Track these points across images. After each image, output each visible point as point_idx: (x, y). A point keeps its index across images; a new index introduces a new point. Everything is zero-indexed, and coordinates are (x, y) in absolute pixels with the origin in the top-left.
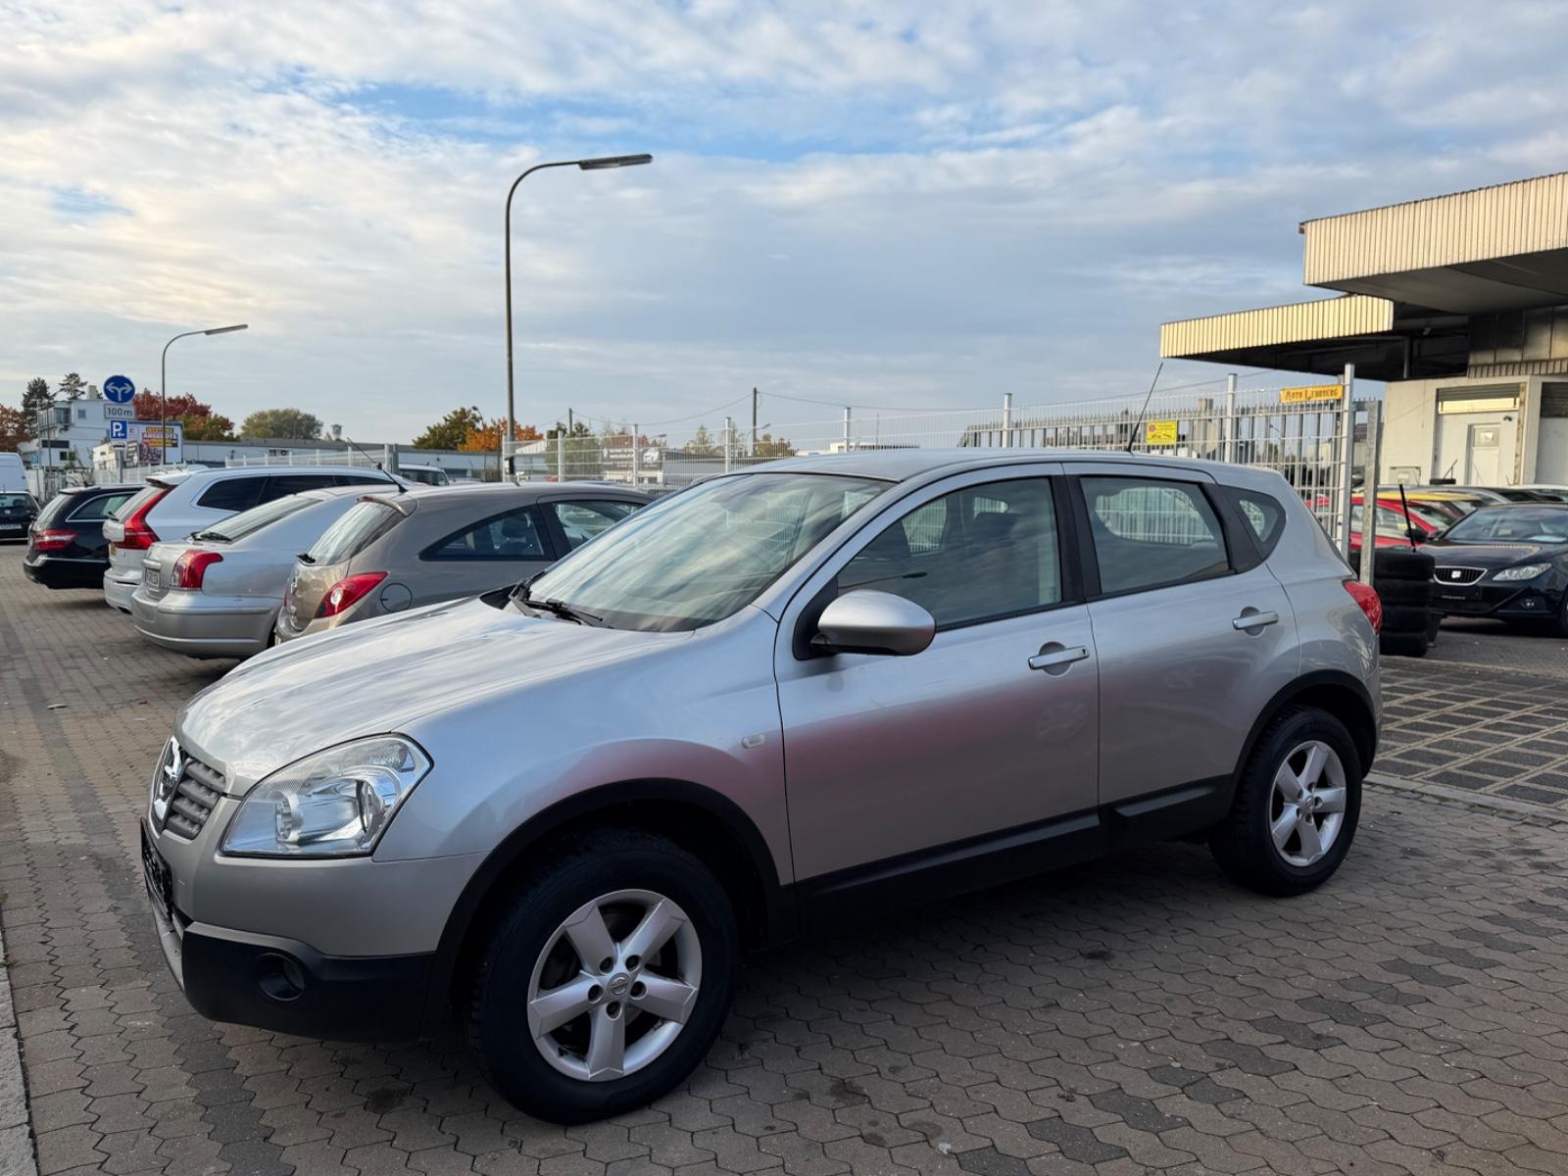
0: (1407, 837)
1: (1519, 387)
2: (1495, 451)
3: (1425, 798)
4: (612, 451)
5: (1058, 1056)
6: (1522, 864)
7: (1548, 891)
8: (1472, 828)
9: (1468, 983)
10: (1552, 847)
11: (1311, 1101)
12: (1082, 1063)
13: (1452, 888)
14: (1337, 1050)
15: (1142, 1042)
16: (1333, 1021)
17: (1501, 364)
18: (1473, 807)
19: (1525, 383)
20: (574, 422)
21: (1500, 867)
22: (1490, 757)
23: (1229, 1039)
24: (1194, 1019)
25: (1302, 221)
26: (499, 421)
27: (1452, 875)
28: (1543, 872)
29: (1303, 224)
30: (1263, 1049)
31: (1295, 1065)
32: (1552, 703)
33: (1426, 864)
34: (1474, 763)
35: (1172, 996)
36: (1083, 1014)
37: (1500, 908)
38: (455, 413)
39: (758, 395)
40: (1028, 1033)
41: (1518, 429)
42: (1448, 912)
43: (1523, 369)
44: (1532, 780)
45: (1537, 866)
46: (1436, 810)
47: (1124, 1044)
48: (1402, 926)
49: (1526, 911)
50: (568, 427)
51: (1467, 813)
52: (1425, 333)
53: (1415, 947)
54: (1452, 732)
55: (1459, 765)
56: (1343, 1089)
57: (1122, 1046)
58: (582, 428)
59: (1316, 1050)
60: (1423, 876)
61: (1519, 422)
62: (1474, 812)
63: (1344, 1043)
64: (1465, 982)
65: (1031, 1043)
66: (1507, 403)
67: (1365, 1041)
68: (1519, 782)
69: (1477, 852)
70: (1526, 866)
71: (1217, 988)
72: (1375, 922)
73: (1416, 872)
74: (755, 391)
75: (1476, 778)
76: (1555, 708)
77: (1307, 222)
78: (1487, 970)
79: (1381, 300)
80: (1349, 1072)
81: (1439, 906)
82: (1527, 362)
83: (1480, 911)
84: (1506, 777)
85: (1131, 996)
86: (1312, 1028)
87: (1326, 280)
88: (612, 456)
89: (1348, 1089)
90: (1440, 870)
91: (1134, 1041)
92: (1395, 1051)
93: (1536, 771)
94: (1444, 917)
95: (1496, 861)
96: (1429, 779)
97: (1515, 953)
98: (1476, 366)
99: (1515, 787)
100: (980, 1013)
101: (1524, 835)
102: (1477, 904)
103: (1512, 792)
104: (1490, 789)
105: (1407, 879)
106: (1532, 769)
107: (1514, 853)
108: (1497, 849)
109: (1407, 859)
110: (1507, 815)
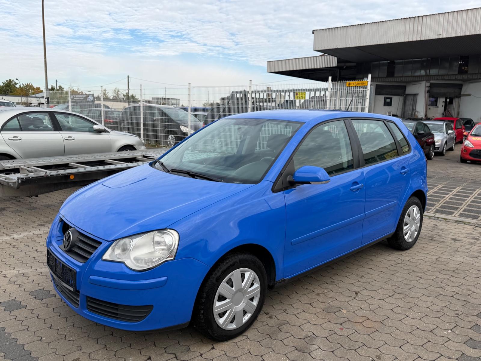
3: (439, 219)
4: (75, 96)
5: (429, 341)
8: (463, 229)
12: (440, 343)
18: (456, 222)
20: (58, 86)
22: (444, 203)
23: (477, 324)
24: (458, 317)
25: (313, 30)
26: (25, 84)
27: (475, 248)
29: (313, 31)
33: (463, 244)
35: (441, 307)
36: (420, 319)
38: (7, 81)
39: (129, 78)
40: (409, 331)
44: (464, 211)
46: (447, 223)
47: (446, 332)
50: (56, 87)
51: (456, 224)
52: (344, 68)
58: (61, 88)
60: (468, 249)
65: (415, 336)
68: (462, 212)
69: (473, 238)
71: (451, 301)
73: (464, 247)
74: (128, 76)
75: (449, 211)
76: (445, 186)
77: (315, 30)
84: (456, 210)
87: (319, 49)
88: (75, 98)
90: (469, 246)
91: (448, 330)
93: (462, 208)
100: (385, 324)
106: (460, 207)
108: (478, 237)
109: (456, 242)
110: (469, 224)
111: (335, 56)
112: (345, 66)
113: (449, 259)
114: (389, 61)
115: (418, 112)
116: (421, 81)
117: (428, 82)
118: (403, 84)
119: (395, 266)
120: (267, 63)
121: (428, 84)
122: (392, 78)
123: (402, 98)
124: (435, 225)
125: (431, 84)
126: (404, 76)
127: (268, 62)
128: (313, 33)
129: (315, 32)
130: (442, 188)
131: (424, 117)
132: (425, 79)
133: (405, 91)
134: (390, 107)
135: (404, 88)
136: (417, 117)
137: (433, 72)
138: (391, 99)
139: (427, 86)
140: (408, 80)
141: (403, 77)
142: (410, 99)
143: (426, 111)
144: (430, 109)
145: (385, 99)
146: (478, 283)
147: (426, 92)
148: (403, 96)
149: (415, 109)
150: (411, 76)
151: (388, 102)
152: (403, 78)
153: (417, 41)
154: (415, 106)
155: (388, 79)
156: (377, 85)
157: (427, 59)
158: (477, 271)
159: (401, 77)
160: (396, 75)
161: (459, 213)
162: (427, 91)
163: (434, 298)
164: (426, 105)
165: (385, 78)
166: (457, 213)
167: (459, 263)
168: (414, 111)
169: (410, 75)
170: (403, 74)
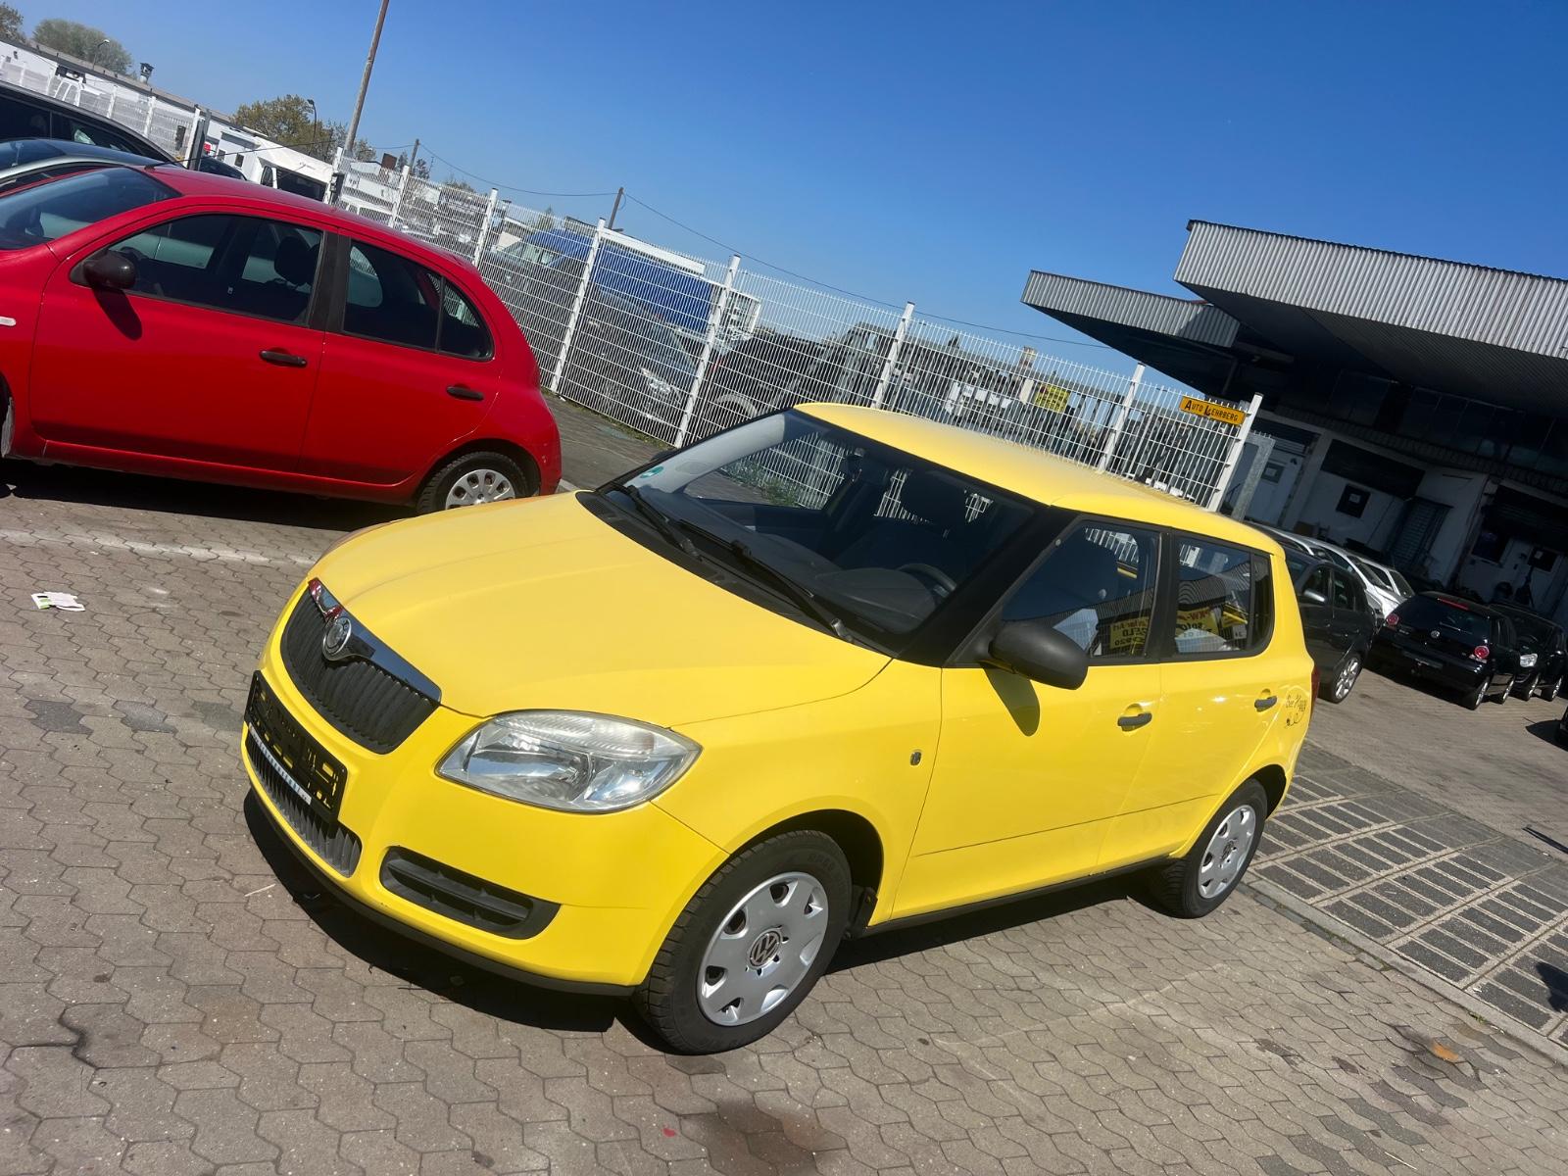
1: (1313, 437)
2: (1272, 487)
17: (1306, 411)
19: (1320, 435)
25: (1192, 219)
29: (1192, 222)
32: (1353, 796)
41: (1299, 474)
43: (1324, 420)
52: (1256, 359)
53: (1289, 1137)
61: (1303, 467)
66: (1298, 447)
68: (1343, 898)
77: (1196, 222)
79: (1231, 318)
82: (1328, 417)
87: (1192, 282)
98: (1285, 406)
106: (1352, 884)
111: (1234, 317)
112: (1258, 355)
113: (1193, 1029)
115: (1433, 559)
116: (1475, 471)
117: (1493, 482)
118: (1416, 464)
119: (1005, 993)
121: (1492, 488)
122: (1388, 436)
123: (1397, 505)
124: (1232, 910)
125: (1501, 489)
126: (1426, 439)
129: (1195, 226)
130: (1340, 808)
131: (1445, 584)
132: (1486, 469)
133: (1416, 486)
134: (1354, 519)
135: (1417, 476)
136: (1426, 574)
137: (1521, 454)
138: (1365, 496)
139: (1486, 491)
140: (1434, 456)
141: (1421, 441)
142: (1422, 515)
143: (1459, 566)
144: (1473, 562)
145: (1349, 490)
146: (1224, 1138)
147: (1480, 509)
148: (1406, 498)
149: (1426, 548)
150: (1448, 449)
151: (1353, 504)
152: (1421, 446)
154: (1430, 540)
155: (1376, 433)
156: (1334, 442)
157: (1514, 411)
159: (1416, 440)
160: (1401, 430)
161: (1337, 899)
162: (1482, 508)
163: (1045, 1135)
164: (1466, 549)
165: (1368, 428)
166: (1327, 896)
167: (1211, 1052)
168: (1422, 556)
169: (1446, 444)
170: (1425, 434)
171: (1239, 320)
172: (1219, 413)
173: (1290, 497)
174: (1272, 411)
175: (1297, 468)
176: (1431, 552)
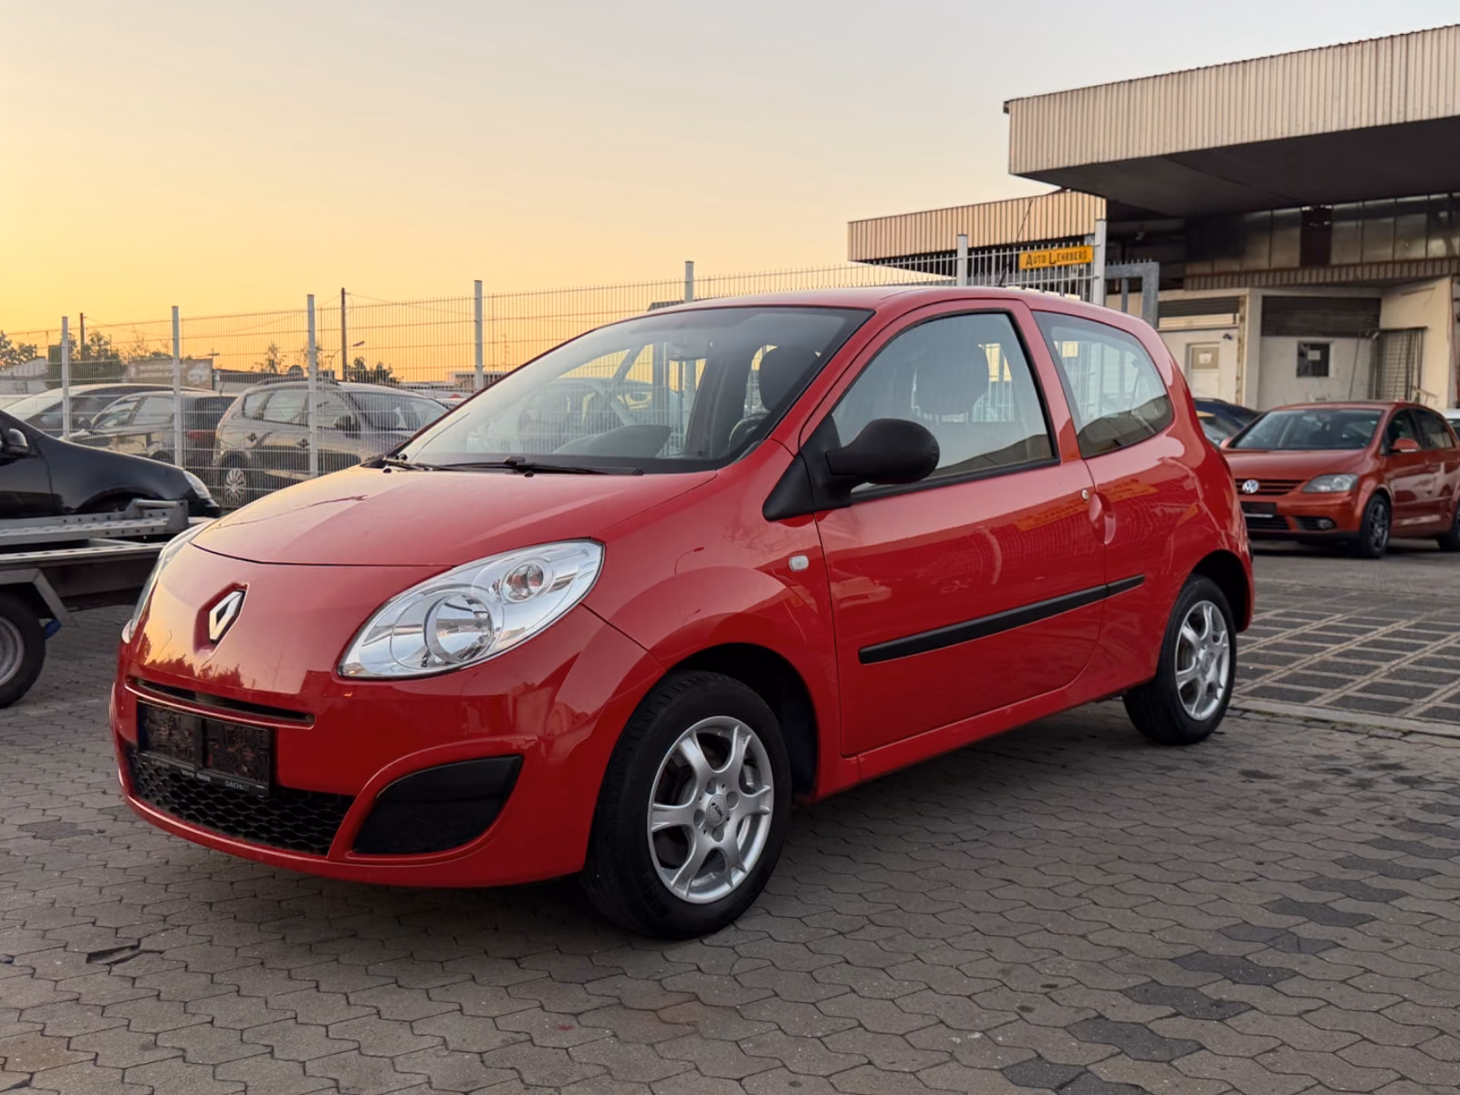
0: (1242, 759)
1: (1238, 301)
2: (1214, 374)
5: (870, 1063)
6: (1388, 780)
7: (1425, 807)
8: (1314, 745)
9: (1377, 919)
10: (1412, 759)
11: (1235, 1089)
12: (906, 1070)
13: (1316, 812)
14: (1247, 1017)
15: (983, 1032)
16: (1228, 982)
17: (1219, 274)
18: (1308, 722)
19: (1245, 297)
20: (87, 334)
21: (1364, 784)
22: (1306, 668)
23: (1100, 1016)
24: (1046, 994)
25: (1007, 100)
27: (1312, 797)
28: (1412, 787)
29: (1007, 103)
30: (1150, 1026)
31: (1199, 1044)
32: (1354, 612)
33: (1276, 787)
34: (1291, 675)
35: (1008, 966)
36: (893, 1000)
37: (1380, 831)
40: (819, 1034)
41: (1239, 348)
42: (1323, 839)
43: (1242, 279)
44: (1363, 690)
45: (1403, 781)
46: (1265, 727)
47: (960, 1037)
48: (1274, 859)
49: (1411, 831)
51: (1303, 728)
52: (1139, 238)
53: (1299, 882)
54: (1254, 644)
55: (1274, 679)
56: (1272, 1068)
57: (958, 1040)
58: (99, 340)
59: (1220, 1020)
60: (1278, 801)
61: (1239, 340)
62: (1309, 727)
63: (1253, 1008)
64: (1374, 919)
65: (827, 1048)
66: (1226, 319)
67: (1279, 1003)
68: (1349, 693)
69: (1330, 769)
70: (1390, 781)
71: (1064, 949)
72: (1239, 857)
73: (1269, 797)
74: (343, 292)
75: (1299, 691)
76: (1357, 617)
77: (1012, 101)
78: (1394, 903)
79: (1092, 197)
80: (1273, 1045)
81: (1308, 833)
82: (1247, 273)
83: (1359, 835)
84: (1333, 688)
85: (953, 971)
86: (1205, 993)
87: (1034, 169)
88: (142, 376)
89: (1278, 1067)
90: (1294, 793)
91: (973, 1031)
92: (1320, 1012)
93: (1364, 681)
94: (1319, 844)
95: (1354, 778)
96: (1245, 694)
97: (1418, 880)
98: (1193, 276)
99: (1346, 698)
100: (744, 1013)
101: (1377, 749)
102: (1352, 827)
103: (1345, 703)
104: (1320, 701)
105: (1258, 805)
106: (1359, 679)
107: (1372, 768)
108: (1351, 766)
109: (1251, 782)
110: (1349, 728)
111: (1096, 195)
112: (1141, 231)
114: (1308, 208)
115: (1428, 394)
116: (1434, 278)
117: (1459, 283)
118: (1367, 294)
120: (846, 227)
122: (1322, 272)
123: (1365, 346)
126: (1365, 260)
127: (849, 223)
128: (1006, 110)
129: (1012, 107)
130: (1339, 624)
132: (1446, 271)
133: (1377, 318)
134: (1322, 379)
135: (1374, 306)
138: (1325, 349)
139: (1454, 297)
140: (1382, 276)
141: (1362, 264)
142: (1396, 348)
143: (1458, 392)
145: (1302, 350)
147: (1455, 318)
148: (1370, 336)
149: (1415, 384)
150: (1394, 262)
151: (1314, 363)
152: (1363, 271)
153: (1390, 127)
154: (1416, 373)
155: (1307, 273)
156: (1265, 298)
157: (1450, 196)
158: (1252, 863)
159: (1355, 265)
160: (1334, 260)
161: (1341, 695)
162: (1457, 316)
165: (1296, 270)
166: (1330, 697)
168: (1414, 394)
169: (1389, 258)
170: (1362, 254)
171: (1102, 196)
172: (1065, 257)
173: (1238, 379)
174: (1181, 288)
175: (1235, 343)
176: (1422, 387)
